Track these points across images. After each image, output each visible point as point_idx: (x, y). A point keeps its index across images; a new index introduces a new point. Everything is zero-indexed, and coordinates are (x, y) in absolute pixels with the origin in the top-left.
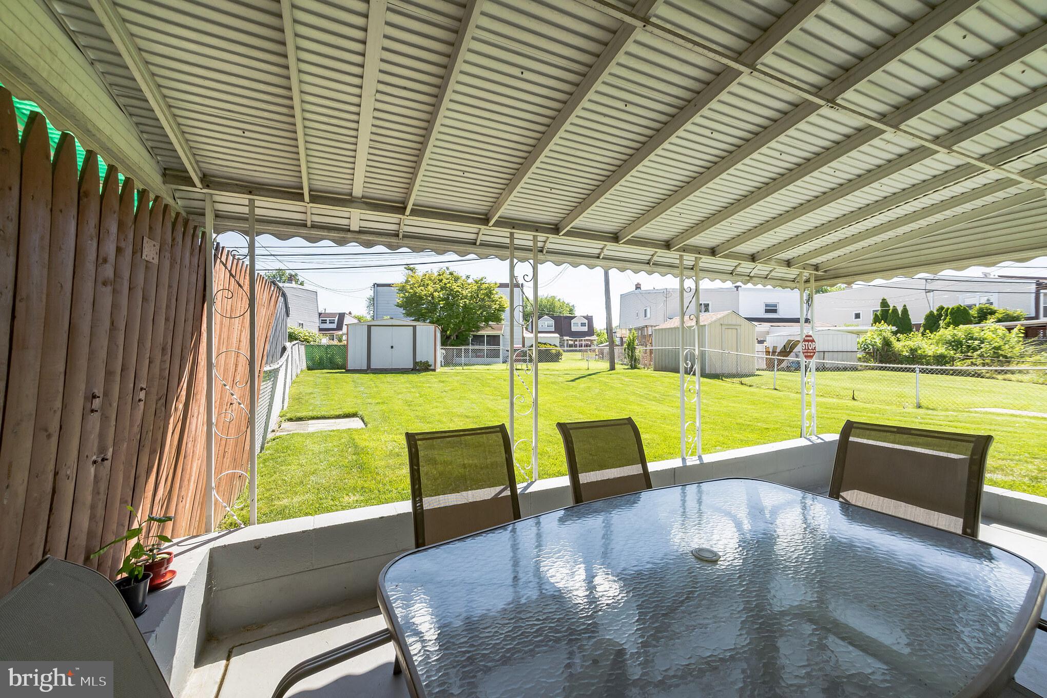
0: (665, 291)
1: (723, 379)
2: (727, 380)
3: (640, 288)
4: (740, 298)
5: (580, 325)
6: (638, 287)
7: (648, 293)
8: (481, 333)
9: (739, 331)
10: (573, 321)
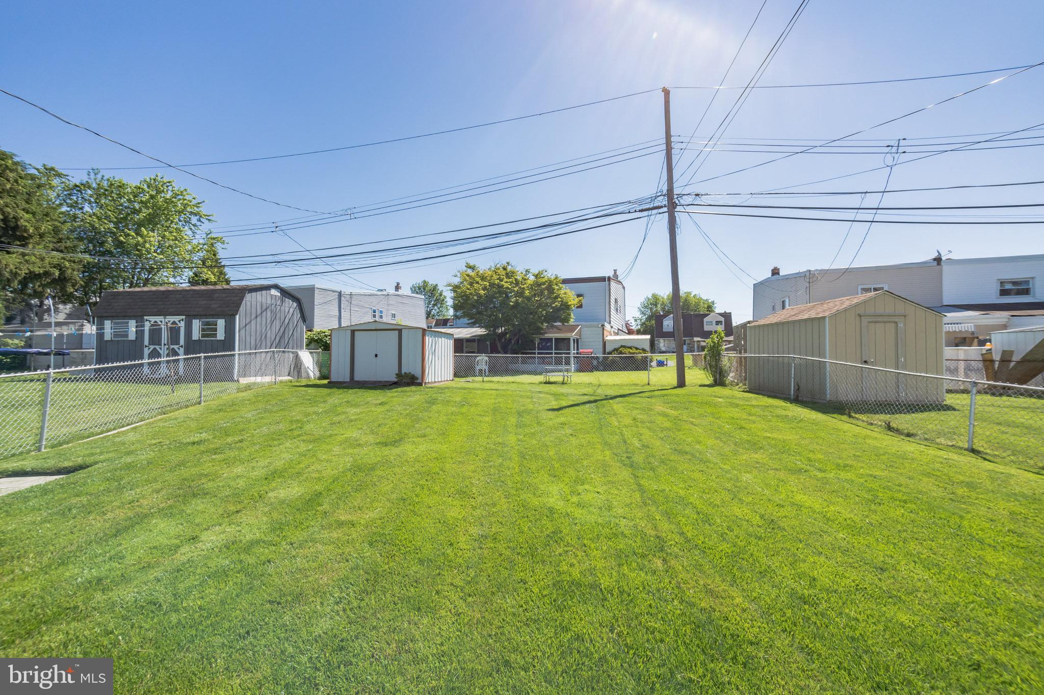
0: (808, 274)
1: (853, 415)
2: (857, 416)
3: (778, 274)
4: (944, 273)
5: (714, 323)
6: (775, 272)
7: (787, 278)
8: (547, 336)
9: (901, 325)
10: (705, 320)
